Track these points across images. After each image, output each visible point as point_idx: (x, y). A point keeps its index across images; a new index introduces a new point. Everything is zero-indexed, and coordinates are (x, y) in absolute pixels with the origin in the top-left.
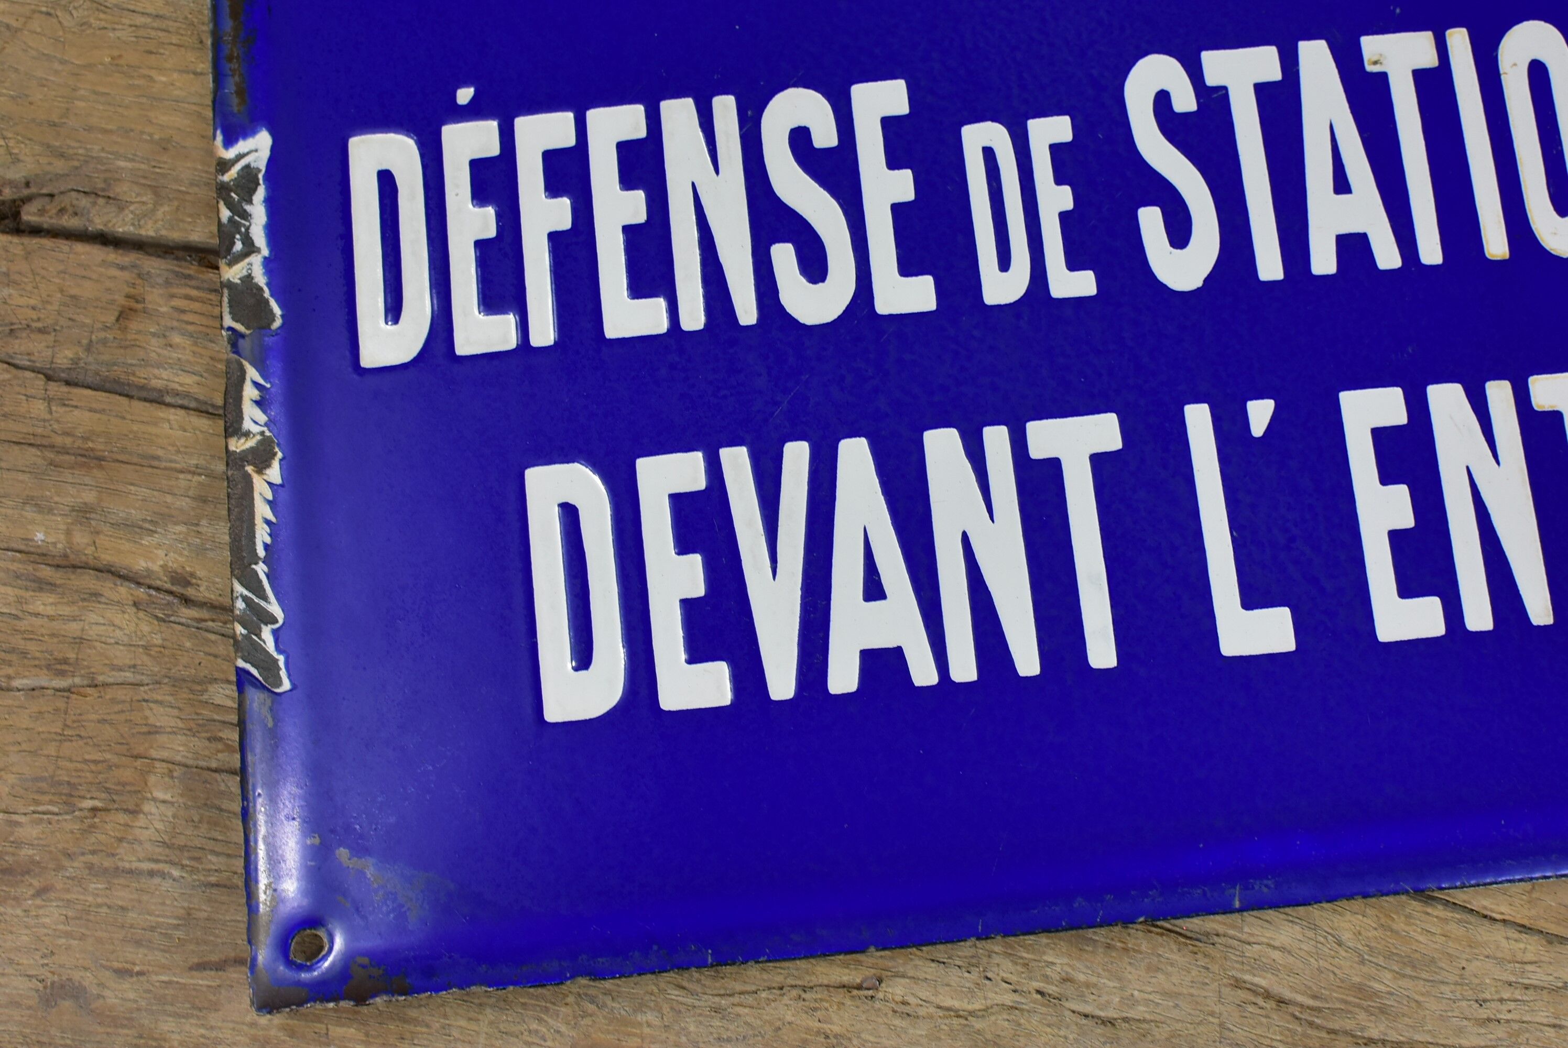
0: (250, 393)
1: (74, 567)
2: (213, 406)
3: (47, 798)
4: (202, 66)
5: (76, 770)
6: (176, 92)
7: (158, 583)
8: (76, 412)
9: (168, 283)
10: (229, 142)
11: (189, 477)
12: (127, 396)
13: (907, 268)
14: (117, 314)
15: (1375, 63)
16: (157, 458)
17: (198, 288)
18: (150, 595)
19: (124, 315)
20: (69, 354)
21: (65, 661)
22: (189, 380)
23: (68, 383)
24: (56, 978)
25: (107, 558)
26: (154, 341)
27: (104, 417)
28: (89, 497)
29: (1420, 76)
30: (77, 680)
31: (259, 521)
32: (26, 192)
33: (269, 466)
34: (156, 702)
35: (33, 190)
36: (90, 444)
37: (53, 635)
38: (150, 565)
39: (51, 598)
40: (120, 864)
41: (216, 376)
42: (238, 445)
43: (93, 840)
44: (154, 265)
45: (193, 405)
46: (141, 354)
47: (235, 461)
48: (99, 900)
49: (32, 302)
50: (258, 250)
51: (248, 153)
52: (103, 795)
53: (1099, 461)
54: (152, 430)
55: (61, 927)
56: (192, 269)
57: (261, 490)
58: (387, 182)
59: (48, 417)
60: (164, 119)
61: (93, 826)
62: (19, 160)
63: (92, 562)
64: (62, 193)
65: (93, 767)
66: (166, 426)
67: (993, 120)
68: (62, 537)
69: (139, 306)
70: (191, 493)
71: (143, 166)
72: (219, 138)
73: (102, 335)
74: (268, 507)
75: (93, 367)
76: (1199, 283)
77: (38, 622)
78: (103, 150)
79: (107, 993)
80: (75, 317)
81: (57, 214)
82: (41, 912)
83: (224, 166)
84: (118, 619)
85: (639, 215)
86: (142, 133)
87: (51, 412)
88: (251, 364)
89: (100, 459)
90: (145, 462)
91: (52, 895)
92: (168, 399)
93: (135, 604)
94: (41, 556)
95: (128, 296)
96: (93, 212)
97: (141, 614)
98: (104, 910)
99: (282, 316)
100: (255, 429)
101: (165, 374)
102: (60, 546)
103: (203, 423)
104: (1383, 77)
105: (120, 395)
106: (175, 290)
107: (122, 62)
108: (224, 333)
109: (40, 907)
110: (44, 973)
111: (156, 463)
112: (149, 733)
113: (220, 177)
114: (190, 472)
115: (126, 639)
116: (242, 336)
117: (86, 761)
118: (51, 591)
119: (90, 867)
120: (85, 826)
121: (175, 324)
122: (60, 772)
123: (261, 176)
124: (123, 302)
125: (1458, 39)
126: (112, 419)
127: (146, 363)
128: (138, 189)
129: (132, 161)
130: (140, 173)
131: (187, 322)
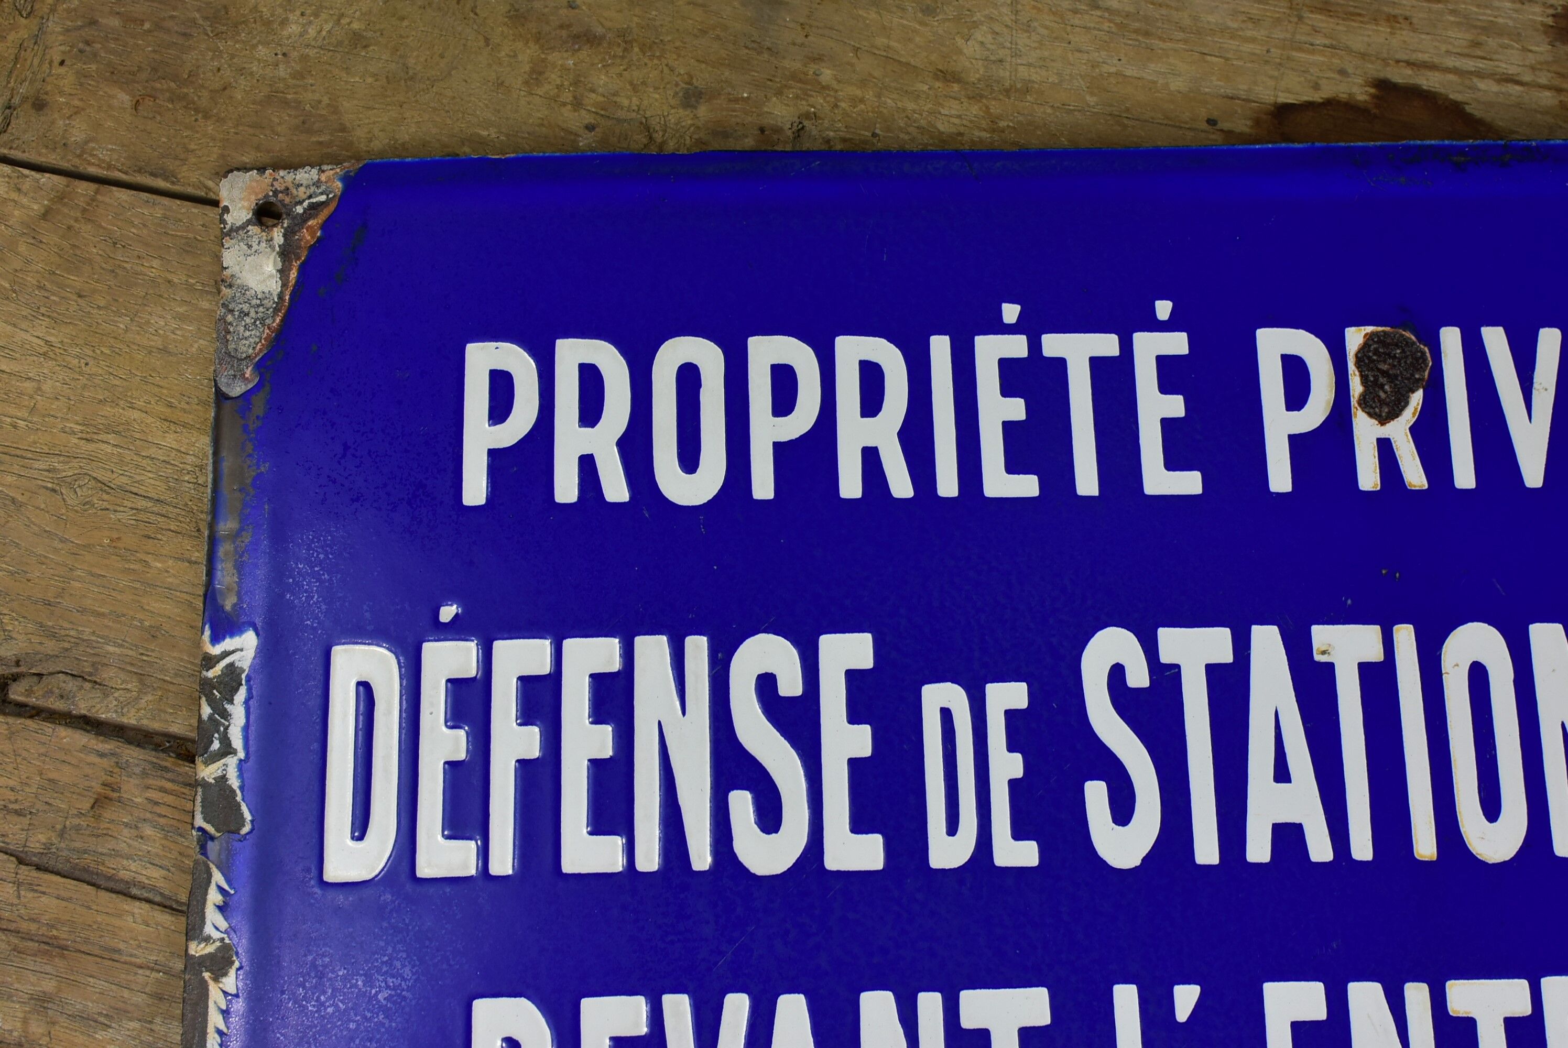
0: (214, 897)
2: (177, 902)
4: (197, 554)
6: (170, 580)
8: (44, 899)
10: (216, 639)
11: (148, 973)
12: (93, 885)
13: (859, 825)
14: (92, 801)
15: (1324, 653)
16: (118, 951)
17: (173, 781)
19: (99, 802)
20: (42, 838)
22: (156, 873)
23: (39, 868)
26: (126, 832)
27: (71, 906)
28: (49, 986)
29: (1365, 669)
31: (211, 1030)
32: (15, 670)
33: (225, 974)
35: (22, 669)
36: (55, 932)
41: (184, 872)
42: (197, 949)
44: (132, 754)
45: (158, 899)
46: (111, 844)
47: (194, 965)
49: (11, 783)
50: (235, 752)
51: (233, 652)
53: (1027, 1035)
54: (117, 922)
56: (169, 761)
57: (216, 997)
58: (365, 691)
59: (16, 901)
60: (155, 606)
62: (12, 638)
64: (51, 674)
66: (130, 919)
67: (953, 681)
68: (19, 1025)
69: (115, 795)
70: (147, 990)
71: (130, 653)
72: (207, 632)
73: (76, 821)
74: (221, 1017)
75: (65, 853)
76: (1137, 862)
78: (94, 632)
80: (52, 801)
81: (44, 696)
83: (209, 661)
85: (606, 750)
86: (133, 618)
87: (19, 897)
88: (218, 867)
89: (64, 948)
90: (105, 954)
92: (134, 891)
95: (104, 785)
96: (79, 696)
99: (252, 821)
100: (216, 935)
101: (133, 866)
102: (15, 1034)
103: (165, 918)
104: (1330, 667)
105: (89, 883)
106: (151, 782)
107: (119, 545)
108: (194, 833)
111: (116, 956)
113: (204, 673)
114: (148, 968)
116: (212, 838)
121: (148, 815)
123: (243, 676)
124: (98, 788)
125: (1405, 635)
126: (78, 908)
127: (116, 854)
128: (122, 675)
129: (121, 646)
130: (128, 660)
131: (160, 816)
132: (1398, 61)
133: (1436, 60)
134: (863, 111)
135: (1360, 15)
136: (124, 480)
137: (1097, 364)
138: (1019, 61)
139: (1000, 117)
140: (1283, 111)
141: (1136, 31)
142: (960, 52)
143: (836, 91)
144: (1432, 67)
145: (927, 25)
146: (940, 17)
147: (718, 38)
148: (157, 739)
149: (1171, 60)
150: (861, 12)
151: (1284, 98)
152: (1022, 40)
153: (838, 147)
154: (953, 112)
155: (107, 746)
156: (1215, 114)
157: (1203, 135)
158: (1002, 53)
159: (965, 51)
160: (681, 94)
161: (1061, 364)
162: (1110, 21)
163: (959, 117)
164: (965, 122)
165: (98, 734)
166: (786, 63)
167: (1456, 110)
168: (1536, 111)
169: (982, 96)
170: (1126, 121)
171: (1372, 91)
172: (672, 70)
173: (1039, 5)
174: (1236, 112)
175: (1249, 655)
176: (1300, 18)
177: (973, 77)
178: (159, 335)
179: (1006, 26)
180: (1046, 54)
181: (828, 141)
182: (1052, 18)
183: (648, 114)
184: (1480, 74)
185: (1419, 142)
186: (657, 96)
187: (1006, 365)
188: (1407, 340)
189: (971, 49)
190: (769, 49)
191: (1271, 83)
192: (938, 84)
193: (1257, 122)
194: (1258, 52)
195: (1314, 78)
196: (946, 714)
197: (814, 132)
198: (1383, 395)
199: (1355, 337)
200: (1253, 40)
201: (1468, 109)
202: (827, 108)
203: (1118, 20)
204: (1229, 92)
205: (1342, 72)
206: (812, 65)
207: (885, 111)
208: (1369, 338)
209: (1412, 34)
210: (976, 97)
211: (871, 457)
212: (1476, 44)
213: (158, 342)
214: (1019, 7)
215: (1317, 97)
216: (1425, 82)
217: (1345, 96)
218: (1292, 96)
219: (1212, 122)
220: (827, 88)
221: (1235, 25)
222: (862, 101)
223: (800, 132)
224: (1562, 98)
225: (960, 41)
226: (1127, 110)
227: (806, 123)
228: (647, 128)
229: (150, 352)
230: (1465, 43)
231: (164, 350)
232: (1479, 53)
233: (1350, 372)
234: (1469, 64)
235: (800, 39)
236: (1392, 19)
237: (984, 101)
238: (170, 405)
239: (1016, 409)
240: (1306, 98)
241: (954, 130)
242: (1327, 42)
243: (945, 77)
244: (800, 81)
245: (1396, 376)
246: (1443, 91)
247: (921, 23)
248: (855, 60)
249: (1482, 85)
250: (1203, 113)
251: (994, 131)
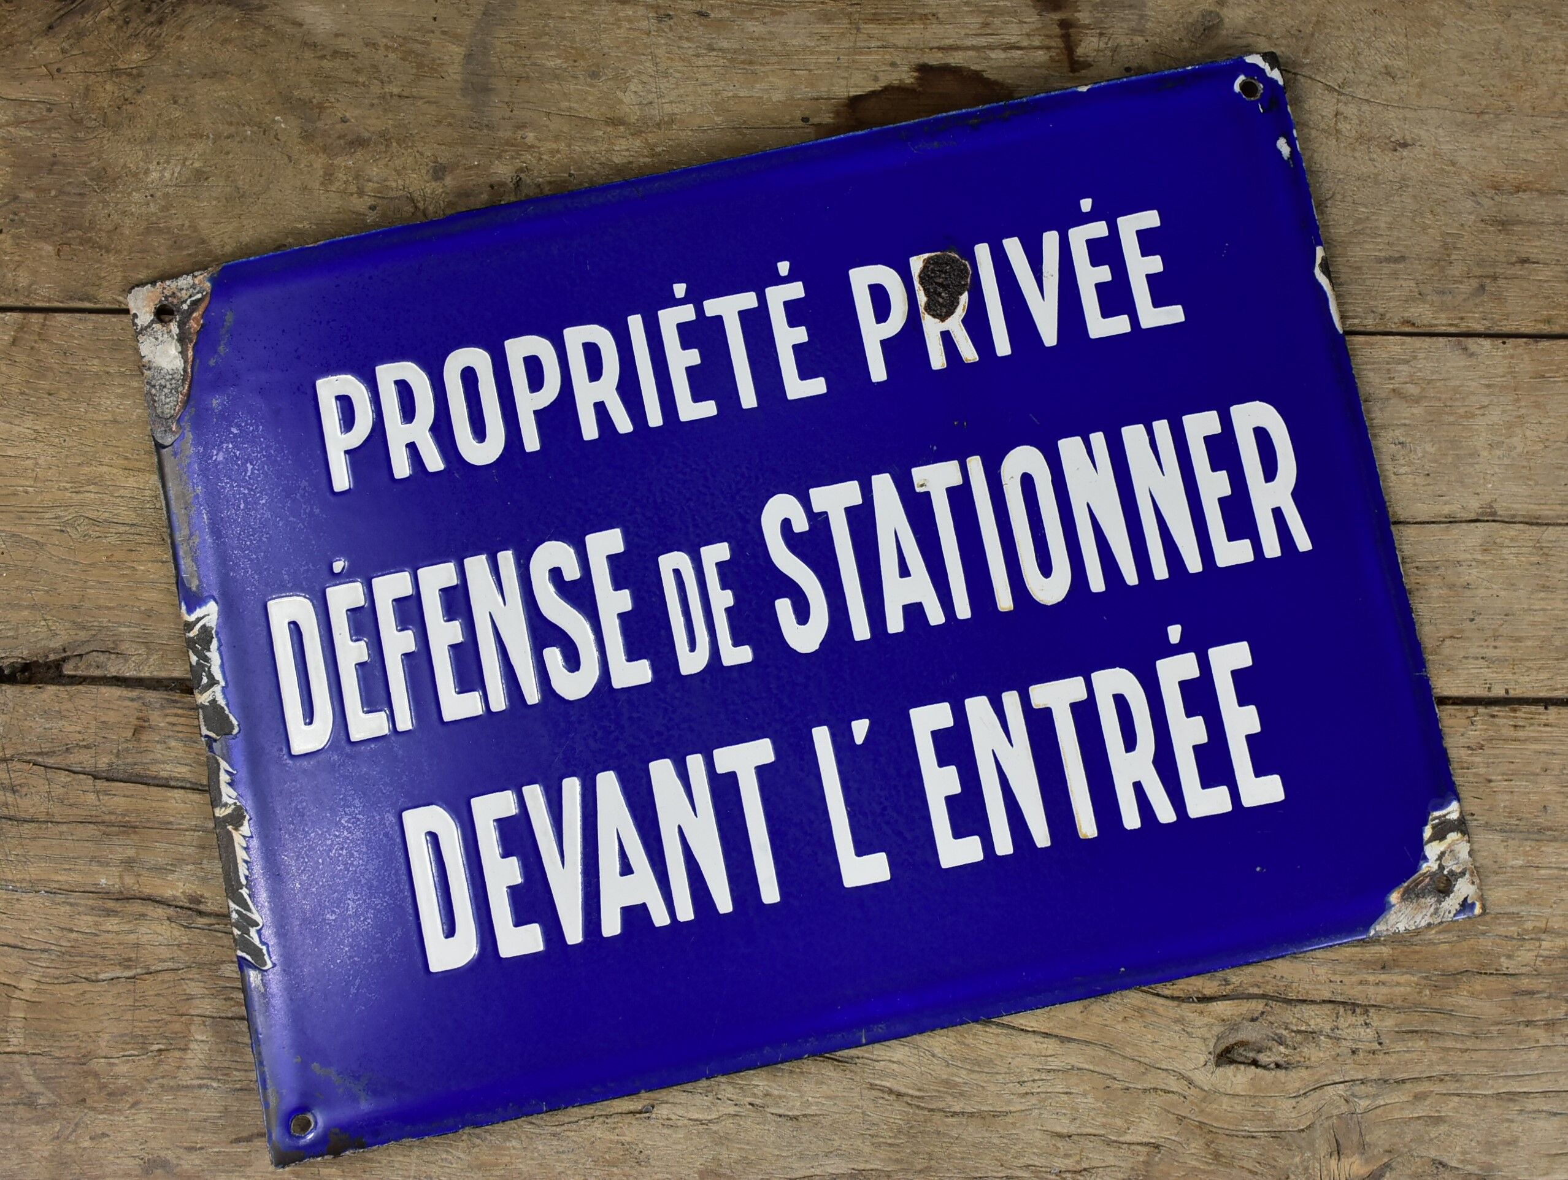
0: (224, 778)
1: (128, 899)
2: (201, 785)
3: (130, 1046)
4: (166, 556)
5: (146, 1027)
6: (152, 577)
7: (181, 904)
8: (115, 798)
9: (162, 707)
10: (190, 611)
11: (192, 833)
12: (145, 784)
13: (631, 656)
14: (133, 731)
15: (922, 486)
16: (170, 823)
17: (182, 708)
18: (177, 912)
20: (106, 760)
21: (130, 959)
22: (184, 770)
23: (108, 780)
24: (150, 1157)
25: (147, 891)
26: (158, 746)
27: (134, 800)
28: (131, 852)
29: (951, 492)
30: (139, 971)
31: (239, 861)
32: (64, 655)
33: (242, 825)
34: (192, 979)
35: (68, 653)
36: (127, 818)
37: (120, 944)
38: (175, 892)
39: (115, 920)
40: (180, 1083)
41: (202, 765)
42: (220, 813)
43: (162, 1069)
44: (152, 696)
45: (188, 785)
46: (151, 756)
47: (221, 823)
48: (170, 1106)
49: (78, 729)
50: (218, 683)
51: (203, 617)
52: (164, 1041)
53: (761, 771)
54: (165, 805)
55: (149, 1125)
56: (177, 696)
57: (238, 840)
58: (295, 629)
59: (98, 803)
60: (145, 595)
61: (160, 1061)
62: (57, 634)
63: (138, 895)
64: (88, 653)
65: (156, 1024)
66: (173, 801)
67: (678, 550)
68: (118, 880)
69: (146, 724)
70: (194, 844)
71: (136, 630)
72: (184, 607)
73: (125, 745)
74: (244, 852)
75: (122, 767)
76: (816, 647)
77: (110, 936)
78: (109, 621)
79: (182, 1162)
80: (106, 735)
81: (86, 669)
82: (136, 1117)
83: (189, 626)
84: (159, 929)
85: (458, 638)
86: (133, 607)
87: (99, 800)
88: (222, 758)
89: (134, 828)
90: (163, 826)
91: (141, 1106)
92: (172, 783)
93: (168, 919)
94: (105, 894)
95: (138, 719)
96: (109, 664)
97: (173, 925)
98: (174, 1112)
99: (238, 725)
100: (231, 801)
101: (168, 767)
102: (117, 886)
103: (196, 797)
104: (928, 494)
105: (142, 784)
106: (168, 711)
107: (113, 559)
108: (203, 739)
109: (135, 1114)
110: (143, 1154)
111: (170, 827)
112: (188, 999)
113: (187, 634)
114: (192, 830)
115: (166, 942)
116: (215, 741)
117: (151, 1021)
118: (115, 916)
119: (162, 1086)
120: (156, 1061)
121: (171, 733)
122: (136, 1029)
123: (213, 632)
124: (136, 722)
125: (975, 464)
126: (139, 801)
127: (156, 762)
128: (135, 646)
129: (130, 626)
130: (135, 635)
131: (178, 732)
132: (931, 49)
133: (959, 43)
134: (559, 159)
135: (900, 19)
136: (107, 515)
137: (744, 315)
138: (664, 101)
139: (656, 145)
140: (855, 102)
141: (743, 62)
142: (621, 102)
143: (539, 148)
144: (957, 48)
145: (595, 86)
146: (603, 78)
147: (450, 124)
148: (165, 683)
149: (771, 79)
150: (547, 86)
151: (854, 92)
152: (664, 84)
153: (547, 190)
154: (624, 147)
155: (135, 693)
156: (807, 113)
157: (801, 130)
158: (651, 97)
159: (625, 100)
160: (431, 171)
161: (719, 319)
162: (724, 58)
163: (627, 150)
164: (632, 153)
165: (127, 686)
166: (501, 134)
167: (977, 77)
168: (1034, 67)
169: (641, 132)
170: (745, 131)
171: (916, 74)
172: (422, 154)
173: (672, 56)
174: (821, 109)
175: (872, 496)
176: (858, 29)
177: (633, 119)
178: (108, 411)
179: (651, 76)
180: (682, 91)
181: (539, 186)
182: (682, 63)
183: (411, 190)
184: (991, 47)
185: (944, 114)
186: (415, 176)
187: (682, 328)
188: (954, 260)
189: (628, 98)
190: (487, 126)
191: (843, 82)
192: (609, 129)
193: (837, 113)
194: (831, 61)
195: (873, 73)
196: (677, 573)
197: (529, 181)
198: (941, 300)
199: (917, 264)
200: (827, 52)
201: (985, 75)
202: (534, 161)
203: (729, 56)
204: (815, 95)
205: (893, 64)
206: (519, 132)
207: (575, 156)
208: (927, 262)
209: (940, 26)
210: (637, 133)
211: (600, 409)
212: (986, 25)
213: (110, 417)
214: (658, 60)
215: (877, 87)
216: (952, 61)
217: (897, 82)
218: (859, 89)
219: (805, 120)
220: (532, 146)
221: (813, 44)
222: (558, 151)
223: (518, 183)
224: (1051, 54)
225: (620, 94)
226: (745, 122)
227: (522, 175)
228: (412, 200)
229: (105, 424)
230: (978, 26)
231: (115, 421)
232: (990, 32)
233: (916, 288)
234: (983, 41)
235: (508, 114)
236: (924, 18)
237: (643, 135)
238: (126, 458)
239: (694, 357)
240: (870, 89)
241: (625, 161)
242: (879, 44)
243: (613, 123)
244: (513, 145)
245: (948, 285)
246: (965, 65)
247: (592, 86)
248: (548, 122)
249: (993, 55)
250: (798, 114)
251: (653, 156)
